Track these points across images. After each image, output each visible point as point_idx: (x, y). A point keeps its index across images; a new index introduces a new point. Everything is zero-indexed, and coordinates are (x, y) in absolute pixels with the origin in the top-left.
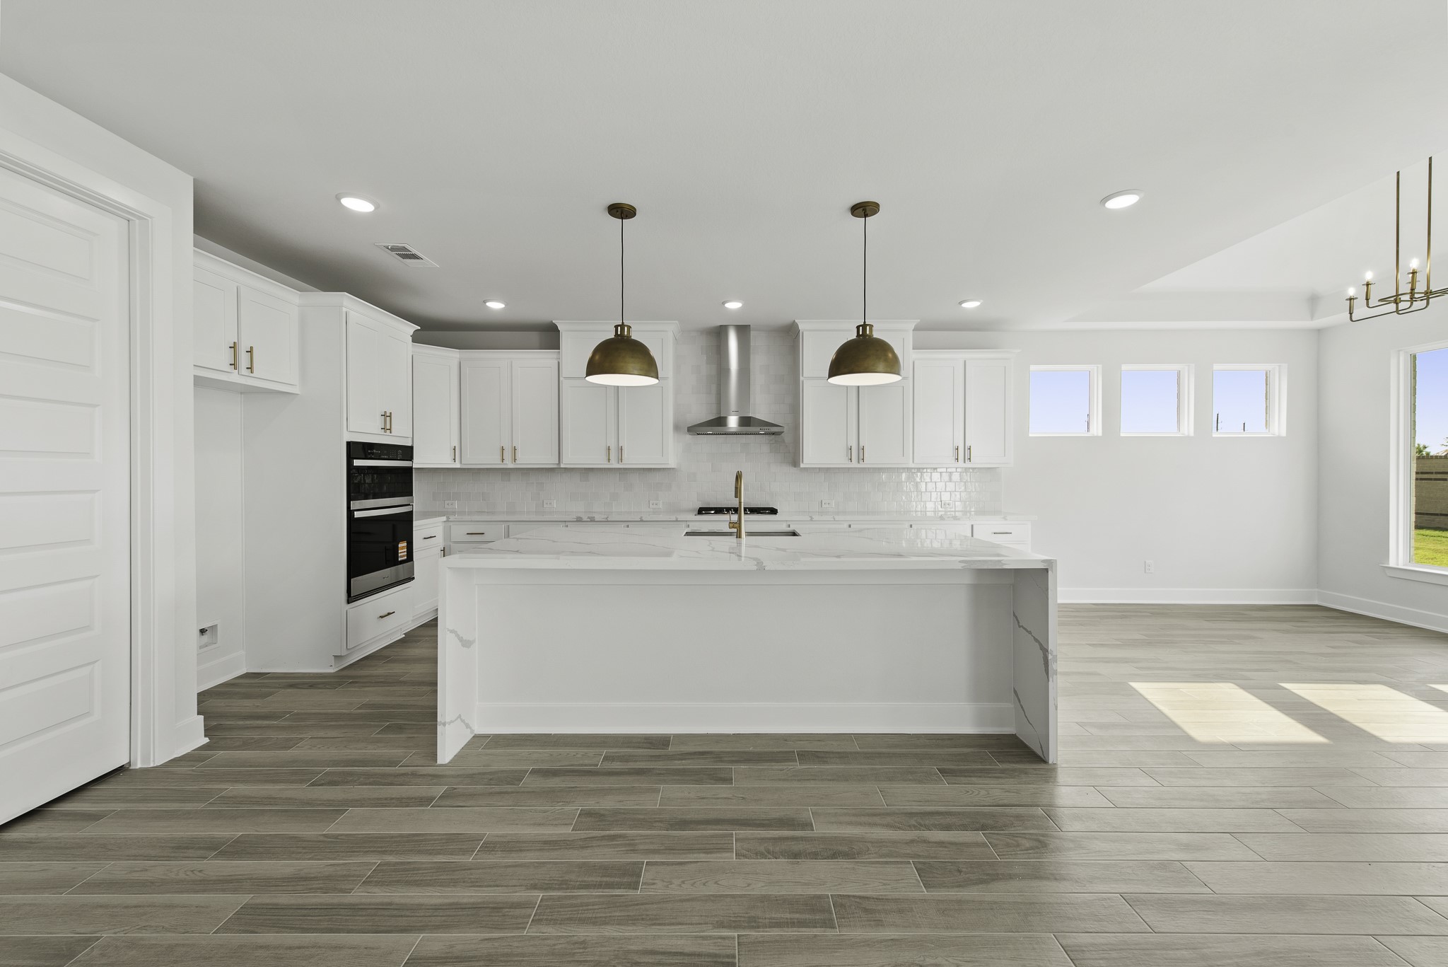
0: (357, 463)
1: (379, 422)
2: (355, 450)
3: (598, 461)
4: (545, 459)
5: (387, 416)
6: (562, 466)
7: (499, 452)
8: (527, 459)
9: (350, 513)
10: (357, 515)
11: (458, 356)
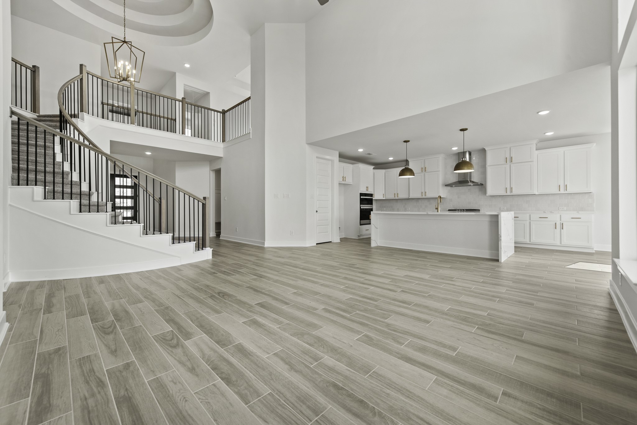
0: (361, 197)
1: (366, 189)
2: (361, 195)
3: (419, 196)
4: (405, 196)
5: (367, 187)
6: (410, 198)
7: (394, 195)
8: (402, 196)
9: (360, 207)
10: (361, 208)
11: (384, 171)
